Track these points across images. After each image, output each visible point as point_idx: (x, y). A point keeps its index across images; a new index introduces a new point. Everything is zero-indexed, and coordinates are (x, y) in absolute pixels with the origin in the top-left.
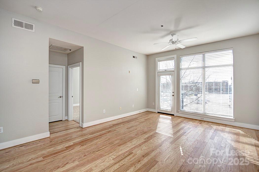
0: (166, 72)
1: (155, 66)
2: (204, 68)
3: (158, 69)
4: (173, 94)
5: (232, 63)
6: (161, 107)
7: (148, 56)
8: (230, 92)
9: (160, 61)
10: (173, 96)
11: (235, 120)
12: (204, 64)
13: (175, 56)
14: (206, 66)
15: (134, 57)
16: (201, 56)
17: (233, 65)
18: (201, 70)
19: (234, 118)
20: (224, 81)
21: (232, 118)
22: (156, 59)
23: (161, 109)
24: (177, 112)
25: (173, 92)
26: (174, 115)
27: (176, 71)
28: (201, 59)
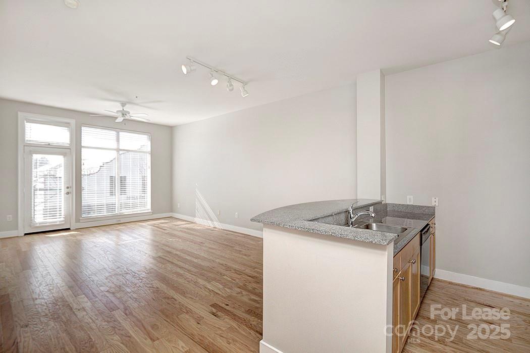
4: (68, 190)
5: (149, 149)
10: (68, 193)
12: (119, 145)
13: (73, 122)
17: (150, 152)
21: (150, 211)
22: (20, 113)
26: (69, 229)
27: (74, 149)
28: (115, 138)
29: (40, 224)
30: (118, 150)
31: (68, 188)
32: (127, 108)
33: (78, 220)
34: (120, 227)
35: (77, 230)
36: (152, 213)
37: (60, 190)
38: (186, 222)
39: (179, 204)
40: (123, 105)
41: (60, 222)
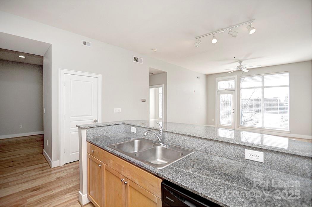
0: (226, 91)
1: (215, 85)
2: (263, 87)
3: (218, 88)
4: (234, 111)
5: (288, 84)
6: (221, 123)
7: (207, 76)
8: (286, 110)
9: (219, 81)
10: (233, 112)
11: (291, 132)
12: (263, 84)
13: (236, 77)
14: (265, 86)
15: (197, 77)
16: (260, 77)
17: (289, 86)
18: (260, 89)
19: (289, 130)
20: (274, 98)
21: (288, 130)
22: (216, 78)
23: (221, 125)
24: (237, 127)
25: (233, 109)
27: (236, 90)
28: (261, 80)
29: (222, 125)
36: (290, 133)
37: (230, 110)
40: (240, 62)
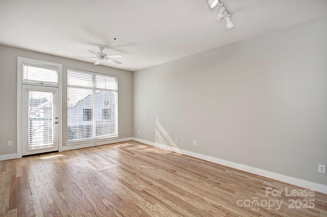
0: (42, 86)
10: (56, 123)
13: (60, 66)
26: (57, 151)
27: (61, 88)
28: (91, 79)
29: (35, 148)
30: (95, 89)
31: (56, 118)
32: (105, 51)
33: (64, 145)
34: (96, 150)
35: (63, 152)
36: (119, 138)
37: (50, 120)
38: (148, 146)
39: (139, 131)
40: (102, 48)
41: (50, 145)
